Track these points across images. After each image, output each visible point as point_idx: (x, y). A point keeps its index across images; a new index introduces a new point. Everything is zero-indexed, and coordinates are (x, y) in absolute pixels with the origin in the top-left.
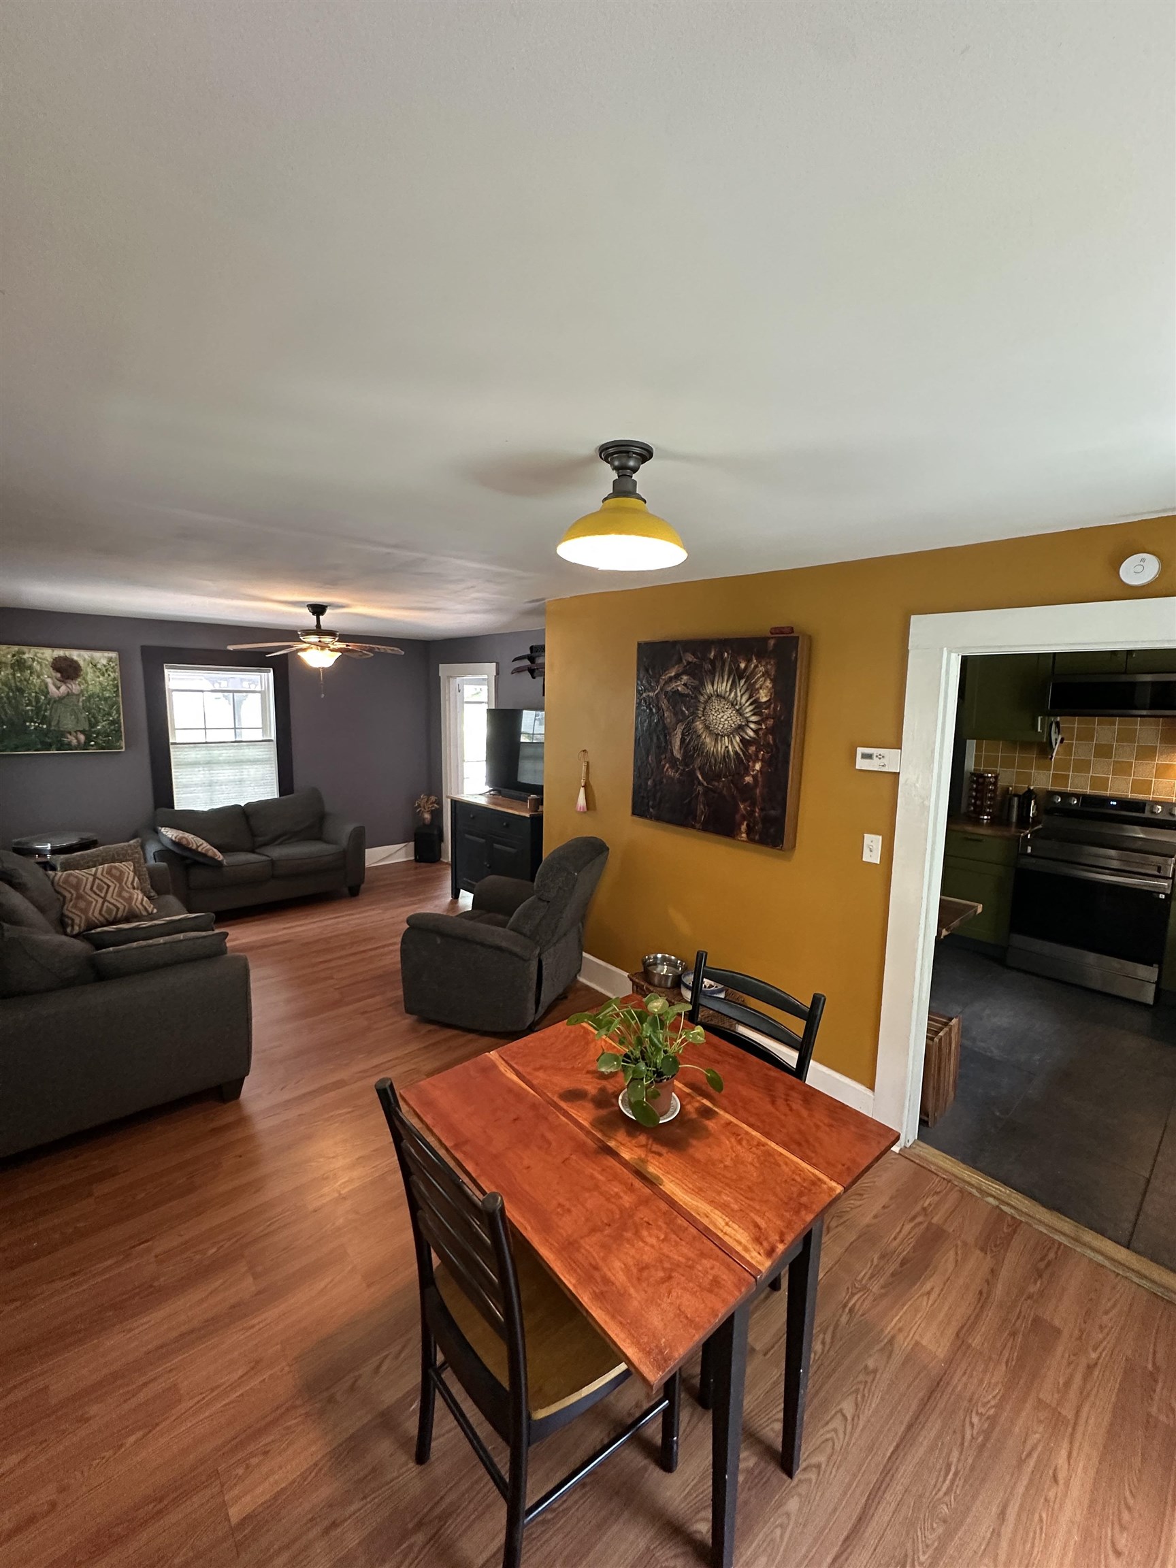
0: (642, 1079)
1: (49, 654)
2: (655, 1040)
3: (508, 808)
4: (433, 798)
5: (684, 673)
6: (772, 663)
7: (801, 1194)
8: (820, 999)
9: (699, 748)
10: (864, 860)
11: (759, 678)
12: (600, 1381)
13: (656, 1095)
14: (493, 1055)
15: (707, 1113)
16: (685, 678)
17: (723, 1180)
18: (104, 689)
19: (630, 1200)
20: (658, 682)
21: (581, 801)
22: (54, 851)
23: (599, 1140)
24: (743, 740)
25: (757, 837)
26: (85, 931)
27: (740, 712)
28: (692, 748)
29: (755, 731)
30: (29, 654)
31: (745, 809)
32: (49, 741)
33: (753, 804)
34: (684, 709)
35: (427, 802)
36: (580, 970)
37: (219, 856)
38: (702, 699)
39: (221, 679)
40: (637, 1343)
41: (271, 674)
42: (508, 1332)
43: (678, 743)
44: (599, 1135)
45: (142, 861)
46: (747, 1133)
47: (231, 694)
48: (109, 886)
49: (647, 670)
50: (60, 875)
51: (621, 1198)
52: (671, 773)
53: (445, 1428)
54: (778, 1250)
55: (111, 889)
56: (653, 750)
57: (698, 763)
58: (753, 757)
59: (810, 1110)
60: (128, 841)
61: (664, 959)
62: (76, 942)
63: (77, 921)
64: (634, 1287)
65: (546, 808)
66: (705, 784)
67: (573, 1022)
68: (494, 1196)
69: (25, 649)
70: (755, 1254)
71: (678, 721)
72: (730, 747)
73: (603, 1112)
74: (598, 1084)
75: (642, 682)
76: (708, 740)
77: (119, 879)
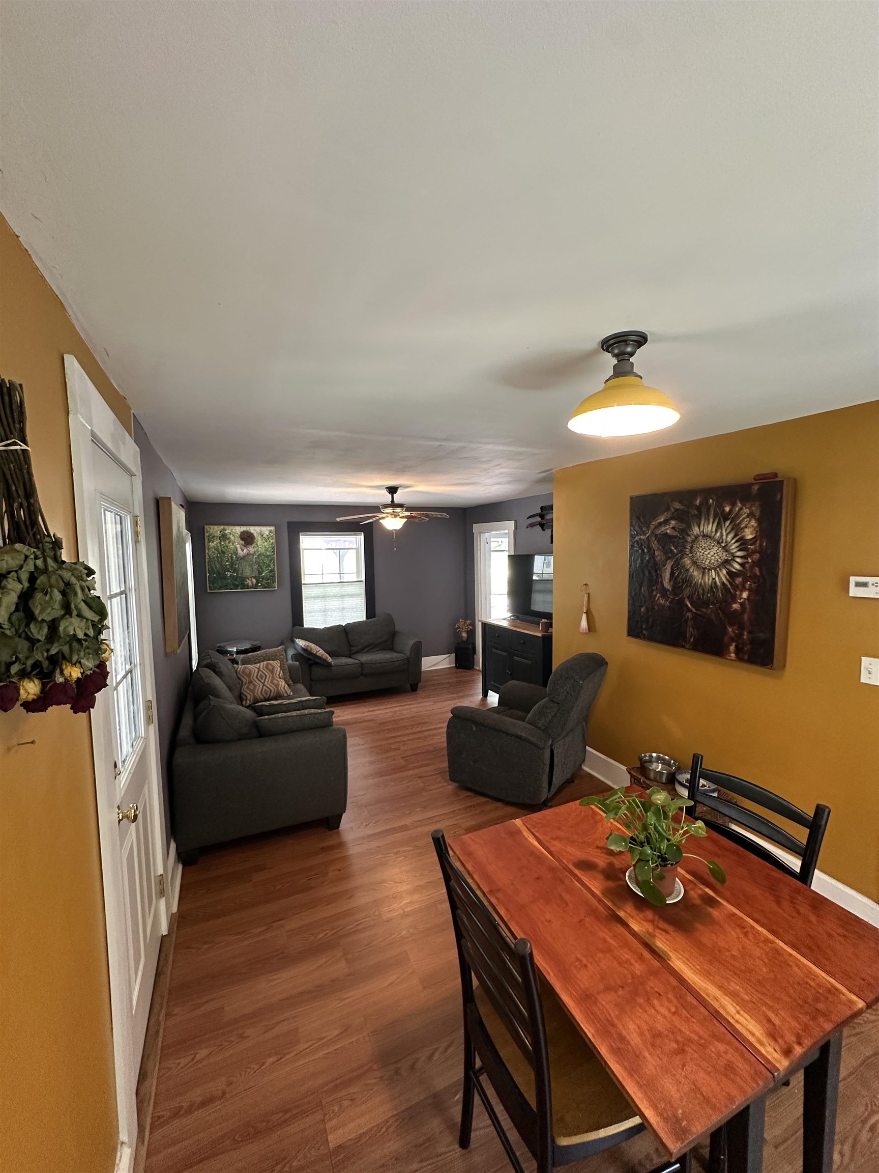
0: (648, 861)
1: (239, 530)
2: (660, 828)
3: (525, 629)
4: (468, 622)
5: (672, 518)
6: (756, 505)
7: (817, 1000)
8: (825, 810)
9: (688, 581)
10: (862, 681)
11: (744, 519)
12: (615, 1128)
13: (661, 878)
14: (518, 822)
15: (711, 902)
16: (673, 522)
17: (732, 968)
18: (266, 550)
19: (641, 969)
20: (648, 527)
21: (584, 624)
22: (238, 652)
23: (609, 908)
24: (730, 573)
25: (746, 657)
26: (253, 704)
27: (726, 549)
28: (681, 581)
29: (741, 564)
30: (229, 530)
31: (733, 632)
32: (237, 583)
33: (741, 628)
34: (673, 548)
35: (464, 624)
36: (584, 760)
37: (329, 659)
38: (689, 539)
39: (332, 541)
40: (655, 1107)
41: (362, 537)
42: (535, 1060)
43: (668, 576)
44: (609, 904)
45: (285, 660)
46: (752, 927)
47: (338, 551)
48: (266, 676)
49: (639, 518)
50: (240, 667)
51: (631, 964)
52: (662, 601)
53: (481, 1123)
54: (796, 1052)
55: (268, 677)
56: (646, 583)
57: (687, 592)
58: (740, 587)
59: (818, 916)
60: (278, 647)
61: (658, 759)
62: (248, 711)
63: (249, 698)
64: (648, 1050)
65: (555, 630)
66: (694, 610)
67: (585, 803)
68: (524, 942)
69: (226, 527)
70: (770, 1049)
71: (668, 558)
72: (717, 579)
73: (611, 884)
74: (606, 859)
75: (634, 528)
76: (696, 573)
77: (272, 672)
